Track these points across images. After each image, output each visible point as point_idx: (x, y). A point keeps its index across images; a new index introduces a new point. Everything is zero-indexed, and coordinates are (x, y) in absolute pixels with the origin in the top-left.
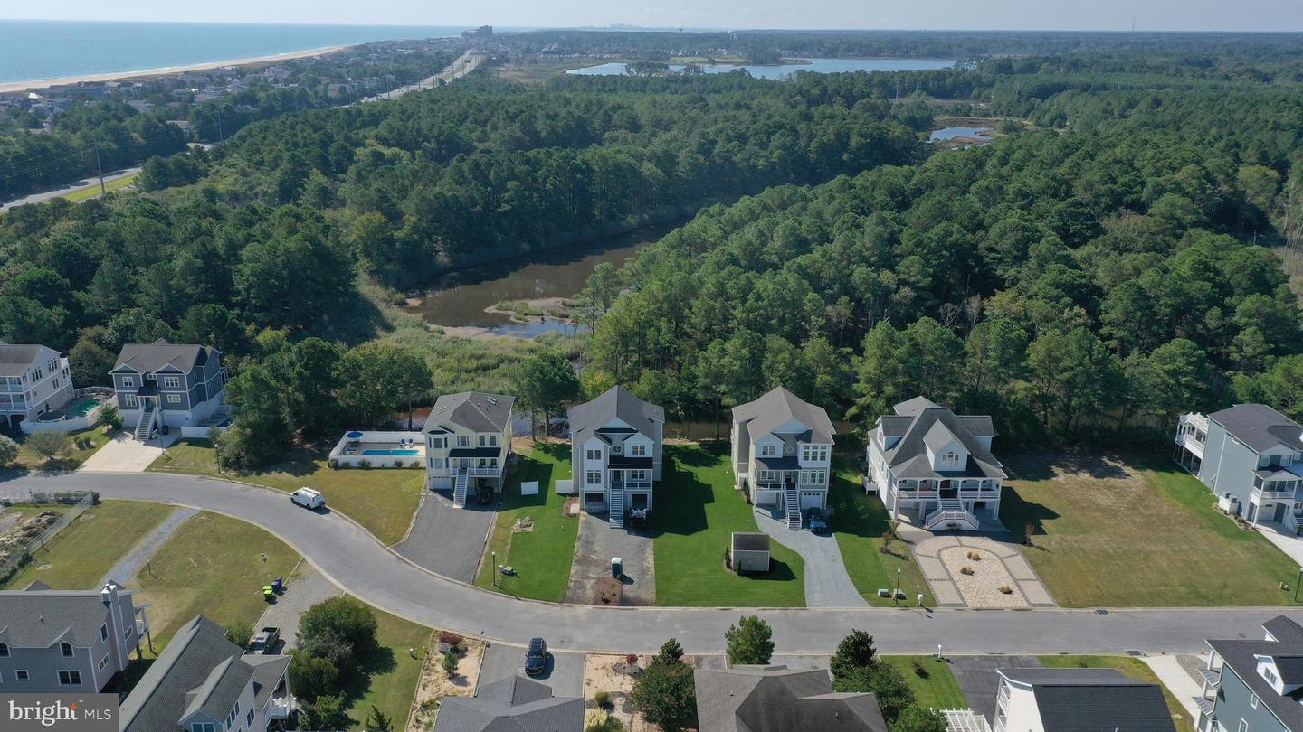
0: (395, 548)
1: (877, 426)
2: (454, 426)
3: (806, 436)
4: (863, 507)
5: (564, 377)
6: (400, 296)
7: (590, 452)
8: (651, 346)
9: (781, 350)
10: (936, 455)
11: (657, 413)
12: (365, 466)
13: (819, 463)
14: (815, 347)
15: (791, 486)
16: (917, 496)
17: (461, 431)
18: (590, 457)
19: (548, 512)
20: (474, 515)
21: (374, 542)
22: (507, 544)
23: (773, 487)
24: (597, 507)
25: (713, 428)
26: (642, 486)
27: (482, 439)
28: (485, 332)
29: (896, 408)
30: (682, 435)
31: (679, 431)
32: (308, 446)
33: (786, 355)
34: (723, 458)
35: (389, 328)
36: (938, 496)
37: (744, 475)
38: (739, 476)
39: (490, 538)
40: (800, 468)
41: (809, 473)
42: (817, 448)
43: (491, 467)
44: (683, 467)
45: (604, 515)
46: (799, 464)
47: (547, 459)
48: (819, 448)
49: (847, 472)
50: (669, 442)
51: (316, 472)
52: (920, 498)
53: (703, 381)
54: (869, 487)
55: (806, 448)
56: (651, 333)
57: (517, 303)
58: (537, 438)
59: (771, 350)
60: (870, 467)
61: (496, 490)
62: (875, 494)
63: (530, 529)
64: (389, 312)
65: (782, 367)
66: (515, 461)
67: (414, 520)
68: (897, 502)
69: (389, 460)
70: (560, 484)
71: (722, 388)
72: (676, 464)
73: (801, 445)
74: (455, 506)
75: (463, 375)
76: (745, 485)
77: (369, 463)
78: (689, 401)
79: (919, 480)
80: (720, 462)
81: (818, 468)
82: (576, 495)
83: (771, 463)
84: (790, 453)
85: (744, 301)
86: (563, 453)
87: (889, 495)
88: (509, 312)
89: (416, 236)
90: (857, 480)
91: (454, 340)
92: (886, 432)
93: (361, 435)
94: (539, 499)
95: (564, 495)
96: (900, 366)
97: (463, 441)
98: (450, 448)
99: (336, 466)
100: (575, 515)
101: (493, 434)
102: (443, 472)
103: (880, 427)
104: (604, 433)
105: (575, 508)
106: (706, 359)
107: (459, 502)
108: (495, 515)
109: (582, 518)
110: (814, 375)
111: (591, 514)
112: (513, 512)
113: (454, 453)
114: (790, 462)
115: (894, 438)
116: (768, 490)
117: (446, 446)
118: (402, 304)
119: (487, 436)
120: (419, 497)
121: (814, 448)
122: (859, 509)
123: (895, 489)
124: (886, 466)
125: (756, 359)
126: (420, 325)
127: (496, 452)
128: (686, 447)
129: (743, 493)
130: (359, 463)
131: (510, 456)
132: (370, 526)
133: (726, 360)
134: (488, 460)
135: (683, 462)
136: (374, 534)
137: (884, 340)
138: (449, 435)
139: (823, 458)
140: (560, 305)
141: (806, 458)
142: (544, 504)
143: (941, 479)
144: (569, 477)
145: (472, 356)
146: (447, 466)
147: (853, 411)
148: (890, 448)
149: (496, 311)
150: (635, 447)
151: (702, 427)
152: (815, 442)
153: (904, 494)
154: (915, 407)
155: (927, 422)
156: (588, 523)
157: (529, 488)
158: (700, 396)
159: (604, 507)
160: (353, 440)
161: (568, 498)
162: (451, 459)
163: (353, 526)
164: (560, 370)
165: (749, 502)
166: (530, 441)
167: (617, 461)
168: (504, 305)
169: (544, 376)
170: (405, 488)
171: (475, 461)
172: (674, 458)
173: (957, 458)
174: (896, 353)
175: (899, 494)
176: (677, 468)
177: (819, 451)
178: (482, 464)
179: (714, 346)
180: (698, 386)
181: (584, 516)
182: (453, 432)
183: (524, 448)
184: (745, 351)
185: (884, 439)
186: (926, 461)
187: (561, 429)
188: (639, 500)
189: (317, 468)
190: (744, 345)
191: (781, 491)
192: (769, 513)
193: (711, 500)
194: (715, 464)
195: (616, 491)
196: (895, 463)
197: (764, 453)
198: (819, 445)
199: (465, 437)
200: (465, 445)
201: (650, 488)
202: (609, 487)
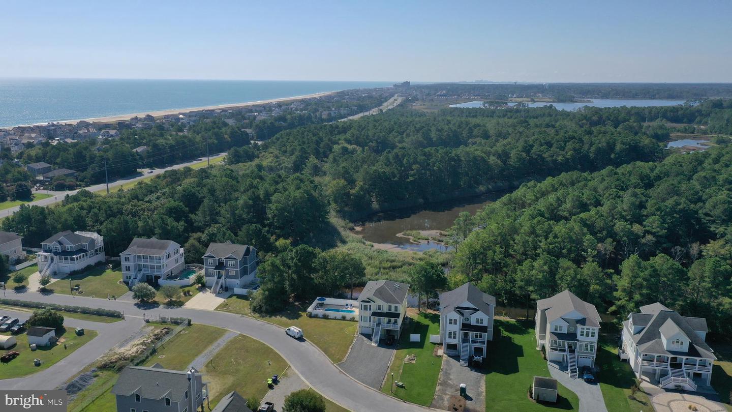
0: (338, 365)
1: (628, 319)
2: (375, 298)
3: (583, 322)
4: (618, 368)
5: (438, 276)
6: (351, 225)
7: (451, 320)
8: (490, 261)
9: (568, 268)
10: (668, 340)
11: (491, 300)
12: (325, 317)
13: (590, 339)
14: (589, 268)
15: (572, 351)
16: (655, 365)
17: (379, 302)
18: (451, 323)
19: (425, 353)
20: (383, 350)
21: (328, 360)
22: (400, 369)
23: (560, 350)
24: (453, 352)
25: (525, 312)
26: (480, 342)
27: (390, 307)
28: (396, 247)
29: (641, 308)
30: (506, 315)
31: (504, 312)
32: (297, 303)
33: (572, 271)
34: (530, 330)
35: (344, 242)
36: (669, 367)
37: (542, 342)
38: (540, 342)
39: (391, 364)
40: (578, 340)
41: (584, 344)
42: (589, 329)
43: (394, 324)
44: (506, 334)
45: (457, 358)
46: (578, 338)
47: (426, 322)
48: (591, 329)
49: (608, 346)
50: (498, 318)
51: (300, 318)
52: (657, 367)
53: (519, 283)
54: (623, 357)
55: (582, 329)
56: (490, 253)
57: (414, 232)
58: (421, 309)
59: (562, 268)
60: (623, 344)
61: (396, 338)
62: (626, 361)
63: (414, 362)
64: (345, 233)
65: (569, 278)
66: (408, 322)
67: (350, 350)
68: (641, 368)
69: (339, 315)
70: (433, 337)
71: (531, 288)
72: (501, 332)
73: (579, 327)
74: (373, 344)
75: (382, 270)
76: (543, 348)
77: (328, 315)
78: (510, 294)
79: (656, 355)
80: (528, 333)
81: (590, 342)
82: (441, 344)
83: (560, 336)
84: (572, 331)
85: (546, 238)
86: (435, 319)
87: (636, 363)
88: (409, 237)
89: (362, 193)
90: (615, 351)
91: (378, 251)
92: (635, 323)
93: (325, 299)
94: (420, 345)
95: (435, 344)
96: (645, 283)
97: (380, 307)
98: (372, 311)
99: (311, 316)
100: (440, 356)
101: (396, 305)
102: (367, 324)
103: (631, 320)
104: (459, 310)
105: (440, 352)
106: (522, 271)
107: (375, 342)
108: (395, 351)
109: (444, 358)
110: (589, 285)
111: (449, 356)
112: (405, 351)
113: (374, 314)
114: (572, 336)
115: (640, 327)
116: (557, 352)
117: (370, 310)
118: (352, 229)
119: (393, 306)
120: (354, 337)
121: (587, 329)
122: (615, 369)
123: (640, 359)
124: (634, 345)
125: (552, 272)
126: (360, 242)
127: (397, 315)
128: (508, 322)
129: (542, 353)
130: (323, 315)
131: (405, 318)
132: (326, 351)
133: (534, 272)
134: (393, 320)
135: (506, 331)
136: (328, 356)
137: (634, 267)
138: (372, 303)
139: (593, 336)
140: (438, 234)
141: (582, 335)
142: (423, 348)
143: (670, 356)
144: (438, 333)
145: (388, 261)
146: (370, 321)
147: (613, 308)
148: (637, 333)
149: (403, 236)
150: (477, 320)
151: (518, 310)
152: (589, 325)
153: (645, 363)
154: (654, 309)
155: (662, 319)
156: (447, 361)
157: (415, 338)
158: (518, 292)
159: (457, 353)
160: (320, 302)
161: (437, 345)
162: (372, 317)
163: (317, 350)
164: (436, 271)
165: (545, 358)
166: (417, 311)
167: (466, 327)
168: (407, 232)
169: (427, 274)
170: (346, 331)
171: (386, 319)
172: (500, 328)
173: (682, 343)
174: (642, 274)
175: (642, 363)
176: (502, 334)
177: (591, 331)
178: (389, 322)
179: (526, 263)
180: (516, 286)
181: (445, 357)
182: (375, 302)
183: (413, 314)
184: (546, 268)
185: (633, 327)
186: (661, 344)
187: (435, 305)
188: (478, 351)
189: (300, 316)
190: (545, 264)
191: (565, 354)
192: (557, 367)
193: (522, 355)
194: (525, 334)
195: (465, 344)
196: (640, 343)
197: (556, 330)
198: (591, 328)
199: (381, 305)
200: (381, 310)
201: (485, 345)
202: (461, 342)
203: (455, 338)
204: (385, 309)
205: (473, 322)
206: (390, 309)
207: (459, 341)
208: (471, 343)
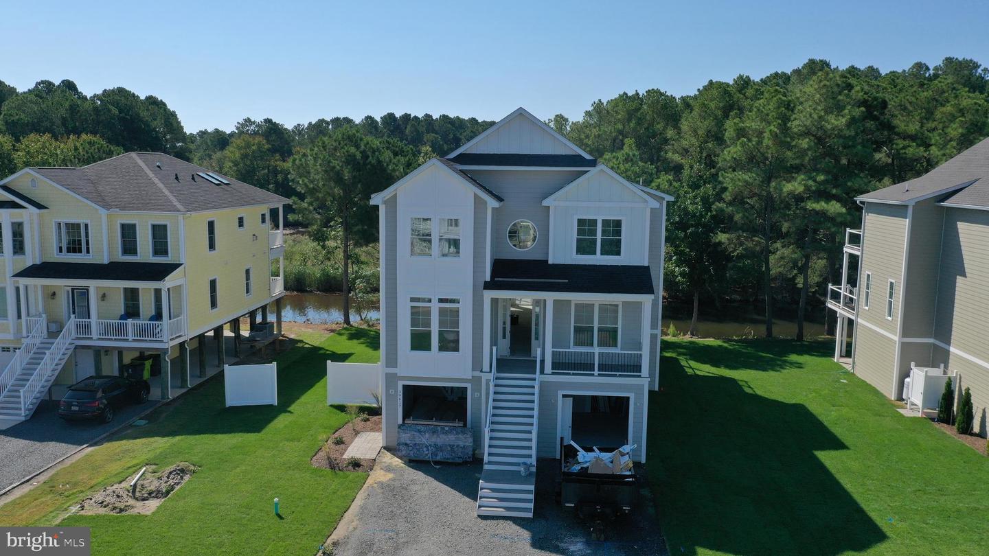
24: (439, 438)
26: (608, 367)
27: (128, 232)
44: (705, 369)
45: (461, 470)
72: (689, 366)
82: (381, 404)
95: (347, 411)
97: (74, 236)
98: (31, 256)
100: (358, 466)
105: (365, 446)
108: (81, 453)
109: (378, 476)
111: (416, 463)
113: (40, 270)
117: (18, 249)
119: (145, 225)
138: (26, 215)
146: (19, 310)
159: (465, 441)
162: (24, 285)
172: (680, 357)
176: (692, 372)
181: (387, 470)
182: (44, 208)
188: (599, 417)
195: (515, 379)
199: (79, 225)
200: (80, 251)
201: (640, 376)
202: (486, 367)
203: (450, 344)
204: (103, 249)
205: (563, 251)
206: (129, 244)
207: (477, 365)
208: (553, 373)
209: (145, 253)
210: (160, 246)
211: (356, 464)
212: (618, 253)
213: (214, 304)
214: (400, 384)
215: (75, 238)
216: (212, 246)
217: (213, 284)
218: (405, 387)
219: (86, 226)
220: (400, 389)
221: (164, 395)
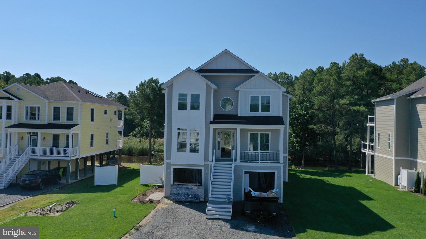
2: (23, 92)
7: (182, 98)
17: (32, 99)
27: (57, 110)
45: (199, 203)
98: (14, 120)
101: (71, 105)
105: (156, 196)
109: (161, 207)
111: (178, 202)
117: (9, 117)
119: (64, 107)
138: (14, 102)
159: (200, 191)
161: (154, 188)
181: (166, 204)
182: (21, 100)
195: (224, 164)
199: (36, 107)
200: (35, 119)
201: (279, 163)
202: (210, 159)
203: (194, 150)
204: (46, 117)
205: (244, 110)
206: (57, 116)
207: (206, 159)
208: (240, 162)
209: (63, 120)
210: (70, 117)
211: (151, 201)
212: (269, 111)
213: (92, 145)
214: (172, 167)
215: (33, 113)
216: (92, 120)
217: (92, 136)
218: (175, 169)
219: (39, 108)
220: (172, 170)
221: (67, 181)
